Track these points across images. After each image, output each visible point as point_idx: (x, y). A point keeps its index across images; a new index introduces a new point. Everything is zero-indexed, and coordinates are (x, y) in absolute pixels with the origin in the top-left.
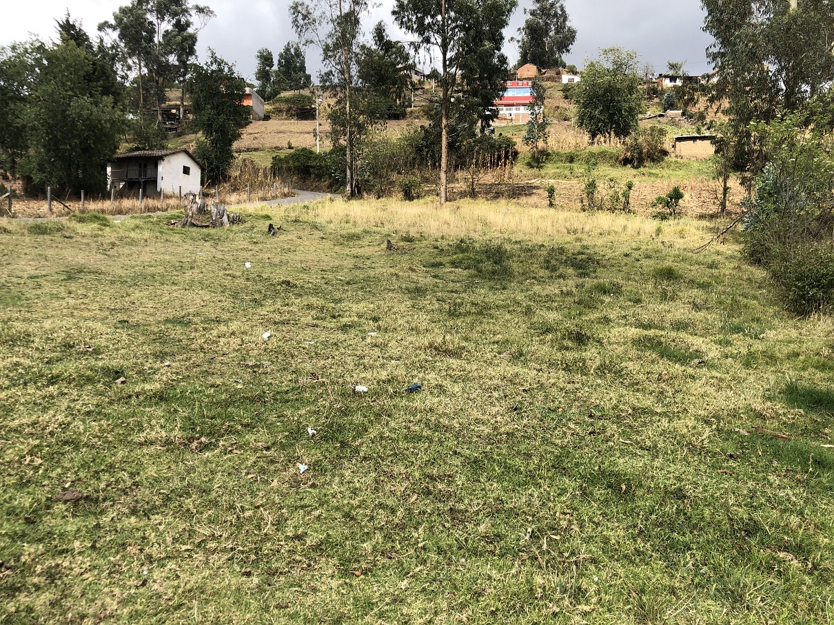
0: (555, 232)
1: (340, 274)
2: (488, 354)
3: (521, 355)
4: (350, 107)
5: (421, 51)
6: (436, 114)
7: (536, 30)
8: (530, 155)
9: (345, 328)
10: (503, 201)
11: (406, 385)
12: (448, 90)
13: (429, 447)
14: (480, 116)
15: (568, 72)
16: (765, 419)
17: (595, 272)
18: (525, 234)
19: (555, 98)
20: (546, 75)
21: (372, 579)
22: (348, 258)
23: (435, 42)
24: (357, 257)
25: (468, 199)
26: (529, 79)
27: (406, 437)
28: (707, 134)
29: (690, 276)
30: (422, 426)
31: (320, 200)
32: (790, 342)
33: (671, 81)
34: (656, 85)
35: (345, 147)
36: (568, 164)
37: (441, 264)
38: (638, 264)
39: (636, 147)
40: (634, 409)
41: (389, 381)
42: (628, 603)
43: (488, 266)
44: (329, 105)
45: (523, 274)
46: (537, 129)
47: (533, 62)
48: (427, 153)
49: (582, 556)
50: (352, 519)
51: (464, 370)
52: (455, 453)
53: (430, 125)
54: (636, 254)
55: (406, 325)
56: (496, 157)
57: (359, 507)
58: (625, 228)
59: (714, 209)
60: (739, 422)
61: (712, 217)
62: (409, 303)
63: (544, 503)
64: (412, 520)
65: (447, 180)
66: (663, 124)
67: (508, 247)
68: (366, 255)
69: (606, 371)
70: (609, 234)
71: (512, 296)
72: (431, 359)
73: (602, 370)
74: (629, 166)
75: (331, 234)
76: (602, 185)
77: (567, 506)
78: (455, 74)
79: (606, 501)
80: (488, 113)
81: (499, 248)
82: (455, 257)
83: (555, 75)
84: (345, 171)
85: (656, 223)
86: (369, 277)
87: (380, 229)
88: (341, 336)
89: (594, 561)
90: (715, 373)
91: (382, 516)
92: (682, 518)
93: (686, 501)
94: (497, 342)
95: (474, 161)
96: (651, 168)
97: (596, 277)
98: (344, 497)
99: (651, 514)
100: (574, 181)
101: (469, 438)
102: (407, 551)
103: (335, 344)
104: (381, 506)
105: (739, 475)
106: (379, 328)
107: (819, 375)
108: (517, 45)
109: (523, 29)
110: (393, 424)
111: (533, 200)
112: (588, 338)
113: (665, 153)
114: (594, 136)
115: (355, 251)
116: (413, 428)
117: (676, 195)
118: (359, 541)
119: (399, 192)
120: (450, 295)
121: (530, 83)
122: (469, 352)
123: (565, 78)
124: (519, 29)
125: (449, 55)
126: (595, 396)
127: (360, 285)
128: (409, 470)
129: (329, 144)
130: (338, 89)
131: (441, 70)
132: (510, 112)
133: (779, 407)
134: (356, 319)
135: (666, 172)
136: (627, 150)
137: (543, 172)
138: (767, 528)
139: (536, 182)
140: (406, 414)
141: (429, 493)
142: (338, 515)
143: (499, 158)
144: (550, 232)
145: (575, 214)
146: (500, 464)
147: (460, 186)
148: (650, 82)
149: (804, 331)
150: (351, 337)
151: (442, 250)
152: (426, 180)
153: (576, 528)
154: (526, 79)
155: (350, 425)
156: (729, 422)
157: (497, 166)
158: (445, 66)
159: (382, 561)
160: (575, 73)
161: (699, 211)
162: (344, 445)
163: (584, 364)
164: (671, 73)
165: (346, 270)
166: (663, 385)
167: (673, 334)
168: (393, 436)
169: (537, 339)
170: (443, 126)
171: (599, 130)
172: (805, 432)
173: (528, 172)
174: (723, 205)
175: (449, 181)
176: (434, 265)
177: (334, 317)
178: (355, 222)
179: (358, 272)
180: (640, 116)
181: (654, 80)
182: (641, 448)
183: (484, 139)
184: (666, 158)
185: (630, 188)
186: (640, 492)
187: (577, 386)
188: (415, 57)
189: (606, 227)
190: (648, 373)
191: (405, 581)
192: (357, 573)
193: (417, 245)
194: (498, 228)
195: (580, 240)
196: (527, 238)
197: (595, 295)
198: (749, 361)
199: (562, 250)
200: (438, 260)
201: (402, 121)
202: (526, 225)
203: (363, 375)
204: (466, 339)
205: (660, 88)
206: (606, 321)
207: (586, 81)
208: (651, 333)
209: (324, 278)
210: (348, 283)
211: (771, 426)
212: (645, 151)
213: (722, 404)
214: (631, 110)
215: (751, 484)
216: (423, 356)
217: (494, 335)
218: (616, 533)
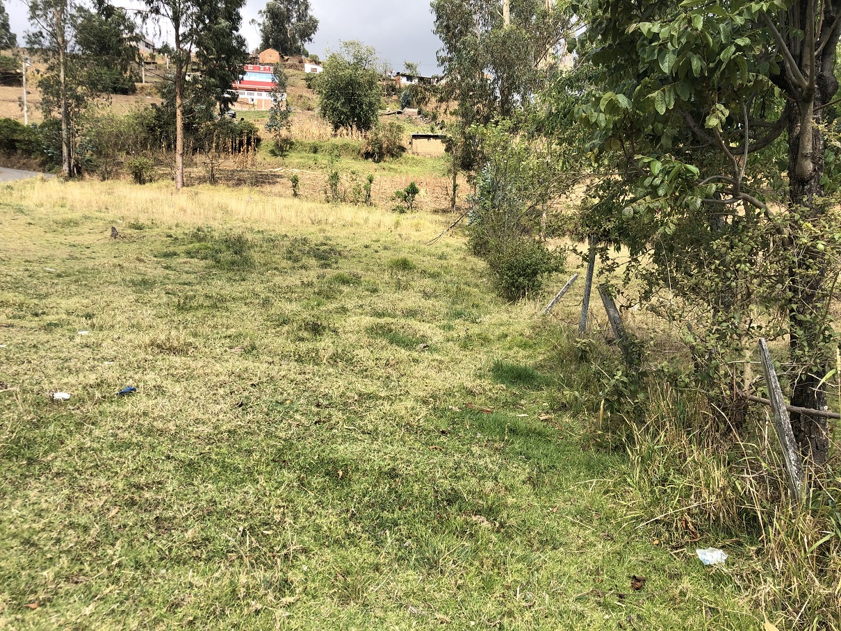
0: (299, 222)
1: (50, 265)
2: (218, 350)
3: (254, 348)
4: (66, 75)
5: (148, 21)
6: (169, 92)
7: (277, 16)
8: (273, 143)
9: (49, 328)
10: (245, 189)
11: (117, 388)
12: (182, 68)
13: (139, 453)
14: (218, 98)
15: (311, 62)
16: (474, 396)
17: (336, 263)
18: (268, 224)
19: (297, 87)
20: (289, 62)
21: (50, 610)
22: (62, 247)
23: (165, 14)
24: (74, 246)
25: (208, 185)
26: (271, 64)
27: (112, 447)
28: (439, 133)
29: (421, 267)
30: (132, 431)
31: (28, 180)
32: (501, 325)
33: (408, 80)
34: (394, 82)
35: (61, 121)
36: (312, 155)
37: (175, 254)
38: (376, 255)
39: (377, 142)
40: (360, 395)
41: (98, 385)
42: (334, 586)
43: (227, 256)
44: (38, 71)
45: (265, 265)
46: (280, 117)
47: (276, 47)
48: (161, 133)
49: (292, 548)
50: (33, 545)
51: (187, 369)
52: (168, 457)
53: (162, 104)
54: (375, 246)
55: (126, 321)
56: (237, 142)
57: (43, 530)
58: (366, 220)
59: (446, 204)
60: (452, 400)
61: (444, 211)
62: (132, 297)
63: (259, 499)
64: (108, 535)
65: (183, 164)
66: (400, 121)
67: (249, 236)
68: (86, 243)
69: (338, 360)
70: (352, 226)
71: (251, 287)
72: (151, 357)
73: (334, 359)
74: (370, 160)
75: (41, 219)
76: (345, 178)
77: (282, 499)
78: (190, 51)
79: (324, 489)
80: (226, 95)
81: (240, 237)
82: (191, 246)
83: (297, 63)
84: (60, 148)
85: (395, 216)
86: (87, 269)
87: (103, 214)
88: (43, 337)
89: (305, 551)
90: (436, 356)
91: (71, 537)
92: (393, 496)
93: (397, 480)
94: (229, 337)
95: (214, 145)
96: (391, 162)
97: (337, 268)
98: (25, 521)
99: (364, 496)
100: (319, 172)
101: (186, 440)
102: (98, 571)
103: (34, 346)
104: (72, 525)
105: (447, 449)
106: (93, 326)
107: (522, 353)
108: (258, 28)
109: (264, 12)
110: (97, 433)
111: (277, 188)
112: (324, 328)
113: (403, 149)
114: (336, 128)
115: (72, 239)
116: (121, 435)
117: (413, 190)
118: (39, 569)
119: (128, 175)
120: (181, 287)
121: (272, 68)
122: (196, 348)
123: (308, 67)
124: (260, 12)
125: (182, 30)
126: (324, 385)
127: (73, 278)
128: (111, 482)
129: (40, 116)
130: (51, 53)
131: (173, 45)
132: (252, 97)
133: (486, 383)
134: (64, 316)
135: (404, 168)
136: (368, 144)
137: (287, 161)
138: (465, 495)
139: (279, 171)
140: (114, 420)
141: (132, 503)
142: (15, 543)
143: (241, 144)
144: (293, 223)
145: (319, 205)
146: (217, 463)
147: (199, 171)
148: (388, 79)
149: (513, 315)
150: (57, 336)
151: (176, 239)
152: (159, 163)
153: (289, 520)
154: (268, 64)
155: (42, 438)
156: (445, 401)
157: (239, 152)
158: (178, 42)
159: (65, 586)
160: (318, 63)
161: (433, 206)
162: (31, 461)
163: (317, 354)
164: (408, 72)
165: (58, 261)
166: (390, 370)
167: (403, 321)
168: (95, 445)
169: (274, 331)
170: (177, 105)
171: (341, 122)
172: (506, 404)
173: (271, 159)
174: (453, 200)
175: (185, 165)
176: (166, 255)
177: (36, 315)
178: (72, 206)
179: (71, 263)
180: (380, 111)
181: (392, 78)
182: (363, 433)
183: (223, 124)
184: (404, 154)
185: (371, 181)
186: (355, 477)
187: (307, 376)
188: (142, 27)
189: (349, 219)
190: (377, 359)
191: (91, 607)
192: (32, 606)
193: (147, 232)
194: (240, 217)
195: (324, 231)
196: (271, 228)
197: (336, 286)
198: (466, 344)
199: (305, 241)
200: (172, 249)
201: (132, 97)
202: (270, 215)
203: (65, 380)
204: (195, 335)
205: (397, 86)
206: (344, 310)
207: (328, 73)
208: (382, 321)
209: (27, 270)
210: (59, 276)
211: (478, 402)
212: (385, 146)
213: (439, 384)
214: (371, 105)
215: (457, 456)
216: (142, 355)
217: (227, 328)
218: (329, 519)
